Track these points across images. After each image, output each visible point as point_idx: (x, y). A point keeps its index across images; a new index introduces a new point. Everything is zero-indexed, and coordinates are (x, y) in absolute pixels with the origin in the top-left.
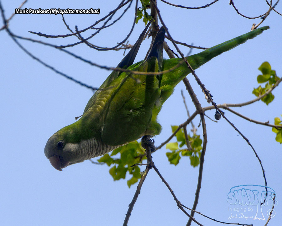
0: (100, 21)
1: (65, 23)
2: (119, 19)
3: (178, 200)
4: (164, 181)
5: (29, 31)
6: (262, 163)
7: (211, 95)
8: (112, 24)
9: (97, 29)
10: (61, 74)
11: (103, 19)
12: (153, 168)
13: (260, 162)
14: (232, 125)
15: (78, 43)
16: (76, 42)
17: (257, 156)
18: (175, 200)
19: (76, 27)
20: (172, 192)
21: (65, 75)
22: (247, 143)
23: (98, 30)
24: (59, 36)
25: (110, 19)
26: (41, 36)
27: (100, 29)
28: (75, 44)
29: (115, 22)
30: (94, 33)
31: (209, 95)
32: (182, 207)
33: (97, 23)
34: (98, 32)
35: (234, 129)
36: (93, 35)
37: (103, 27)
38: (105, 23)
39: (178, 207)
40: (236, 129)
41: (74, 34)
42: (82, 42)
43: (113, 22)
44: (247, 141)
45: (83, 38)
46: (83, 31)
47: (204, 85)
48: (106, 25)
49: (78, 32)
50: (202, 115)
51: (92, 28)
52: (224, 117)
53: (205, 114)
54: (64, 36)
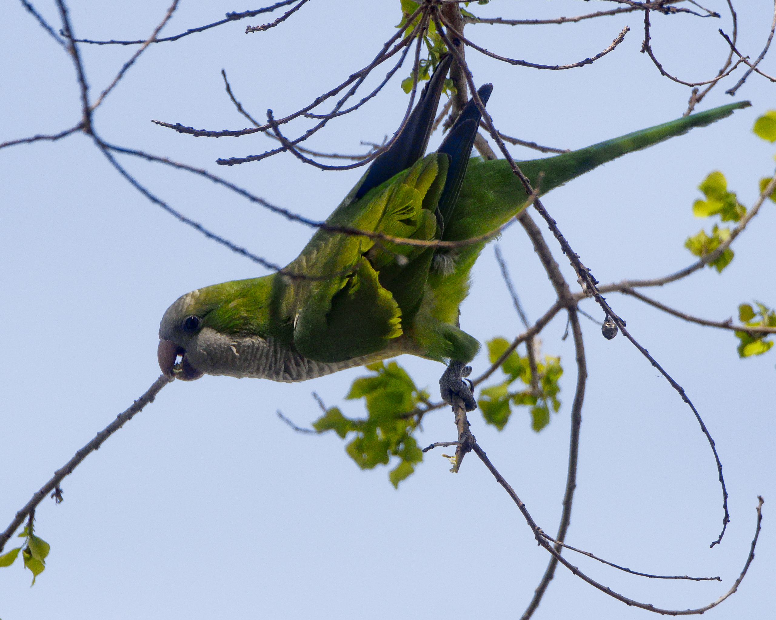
0: (326, 96)
1: (233, 98)
2: (374, 94)
3: (538, 524)
4: (500, 479)
5: (152, 121)
6: (716, 447)
7: (593, 280)
8: (356, 107)
9: (319, 117)
10: (219, 240)
11: (334, 93)
12: (473, 450)
13: (712, 443)
14: (645, 353)
15: (274, 152)
16: (269, 150)
17: (704, 429)
18: (529, 526)
19: (270, 113)
20: (522, 508)
21: (227, 244)
22: (681, 397)
23: (322, 120)
24: (226, 133)
25: (352, 92)
26: (181, 131)
27: (327, 118)
28: (266, 155)
29: (364, 101)
30: (312, 127)
31: (589, 279)
32: (548, 543)
33: (319, 101)
34: (322, 125)
35: (650, 363)
36: (310, 132)
37: (335, 114)
38: (340, 104)
39: (537, 542)
40: (654, 364)
41: (263, 129)
42: (283, 149)
43: (358, 102)
44: (681, 392)
45: (286, 139)
46: (285, 121)
47: (578, 254)
48: (342, 109)
49: (273, 124)
50: (573, 311)
51: (307, 116)
52: (626, 334)
53: (578, 309)
54: (237, 134)
